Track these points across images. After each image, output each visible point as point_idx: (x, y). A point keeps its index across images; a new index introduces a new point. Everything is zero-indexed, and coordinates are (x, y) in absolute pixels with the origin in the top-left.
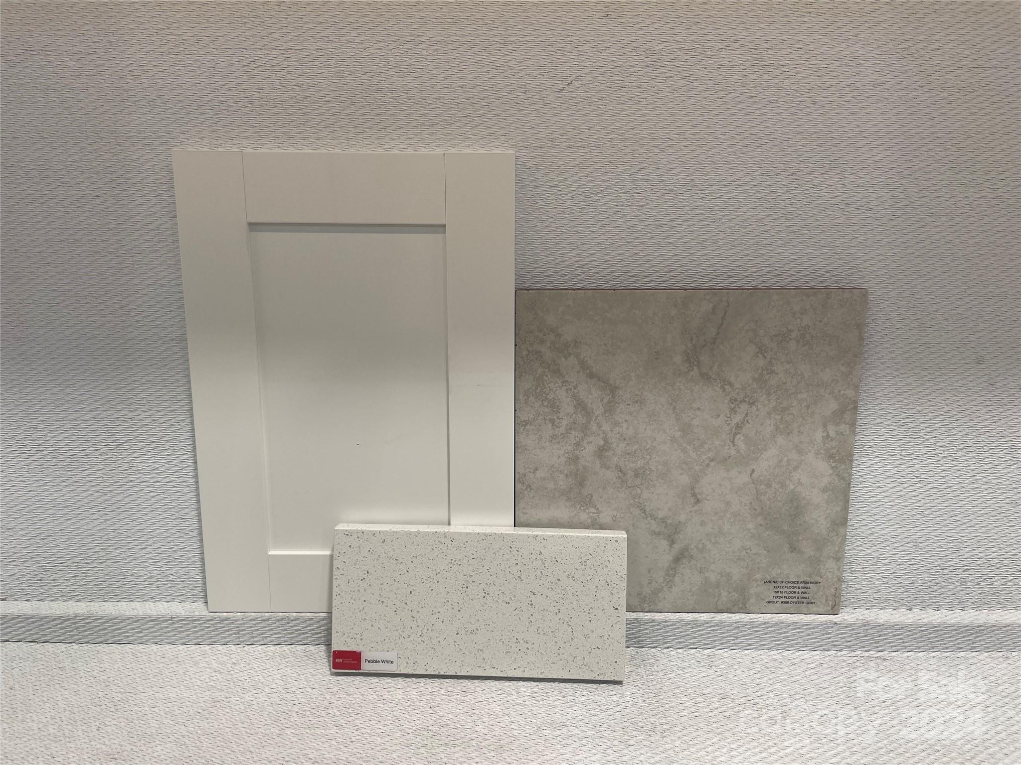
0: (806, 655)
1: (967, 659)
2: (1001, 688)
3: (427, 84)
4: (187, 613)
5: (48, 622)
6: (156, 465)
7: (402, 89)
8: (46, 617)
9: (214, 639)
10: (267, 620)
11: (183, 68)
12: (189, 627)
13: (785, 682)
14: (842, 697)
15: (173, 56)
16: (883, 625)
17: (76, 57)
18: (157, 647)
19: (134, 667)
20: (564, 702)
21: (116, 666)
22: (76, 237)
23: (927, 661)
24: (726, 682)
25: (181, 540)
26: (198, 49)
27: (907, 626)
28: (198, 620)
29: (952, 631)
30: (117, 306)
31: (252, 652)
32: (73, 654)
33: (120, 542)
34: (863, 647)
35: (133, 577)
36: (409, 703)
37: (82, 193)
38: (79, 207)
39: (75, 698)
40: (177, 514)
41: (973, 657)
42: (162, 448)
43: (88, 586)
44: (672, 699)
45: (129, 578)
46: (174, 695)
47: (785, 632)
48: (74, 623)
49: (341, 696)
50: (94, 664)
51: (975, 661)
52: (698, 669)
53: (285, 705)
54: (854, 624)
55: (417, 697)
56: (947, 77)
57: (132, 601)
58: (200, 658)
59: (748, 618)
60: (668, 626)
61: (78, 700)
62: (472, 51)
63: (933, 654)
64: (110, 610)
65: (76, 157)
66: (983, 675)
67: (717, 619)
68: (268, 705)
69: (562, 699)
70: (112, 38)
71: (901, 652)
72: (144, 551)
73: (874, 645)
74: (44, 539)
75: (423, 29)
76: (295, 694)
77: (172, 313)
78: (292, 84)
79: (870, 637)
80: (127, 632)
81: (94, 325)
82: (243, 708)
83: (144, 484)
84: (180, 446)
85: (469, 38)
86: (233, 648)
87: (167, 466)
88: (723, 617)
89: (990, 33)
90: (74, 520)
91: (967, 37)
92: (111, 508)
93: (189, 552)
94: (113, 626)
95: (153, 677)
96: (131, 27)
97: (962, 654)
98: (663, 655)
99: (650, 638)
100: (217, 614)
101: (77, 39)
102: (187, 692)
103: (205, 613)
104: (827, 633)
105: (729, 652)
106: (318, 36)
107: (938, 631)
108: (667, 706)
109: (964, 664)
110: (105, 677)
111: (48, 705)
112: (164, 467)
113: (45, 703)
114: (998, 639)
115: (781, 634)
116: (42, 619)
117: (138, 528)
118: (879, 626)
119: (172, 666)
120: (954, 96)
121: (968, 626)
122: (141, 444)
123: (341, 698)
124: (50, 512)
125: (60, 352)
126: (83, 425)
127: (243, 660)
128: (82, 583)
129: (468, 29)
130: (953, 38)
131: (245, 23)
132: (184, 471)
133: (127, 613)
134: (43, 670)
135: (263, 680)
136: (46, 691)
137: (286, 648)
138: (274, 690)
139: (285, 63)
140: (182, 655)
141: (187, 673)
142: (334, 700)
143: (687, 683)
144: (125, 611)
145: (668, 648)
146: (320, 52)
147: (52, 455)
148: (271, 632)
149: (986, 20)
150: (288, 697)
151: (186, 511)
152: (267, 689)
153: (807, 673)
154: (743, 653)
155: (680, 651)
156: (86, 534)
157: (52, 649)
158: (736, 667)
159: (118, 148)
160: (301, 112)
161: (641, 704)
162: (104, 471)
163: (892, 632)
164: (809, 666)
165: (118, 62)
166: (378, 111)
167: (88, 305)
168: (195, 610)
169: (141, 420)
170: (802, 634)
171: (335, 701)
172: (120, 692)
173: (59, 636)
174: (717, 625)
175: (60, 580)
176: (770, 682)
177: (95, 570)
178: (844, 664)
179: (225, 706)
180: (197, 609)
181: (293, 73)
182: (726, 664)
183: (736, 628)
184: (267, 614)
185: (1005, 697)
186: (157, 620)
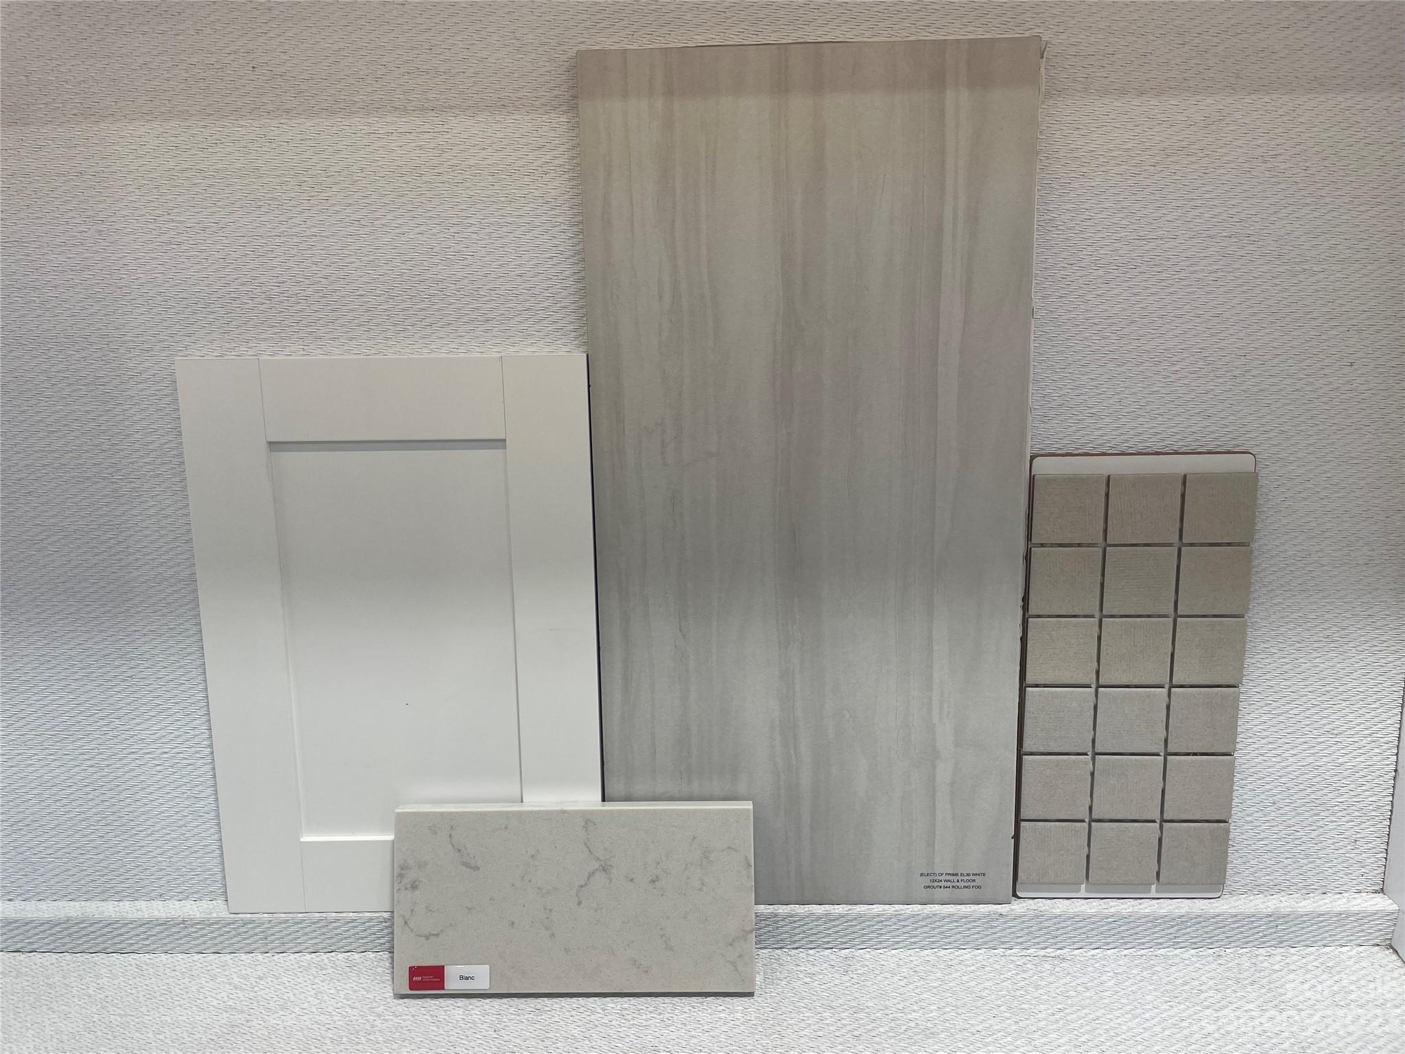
0: (966, 955)
1: (1166, 957)
2: (1204, 995)
3: (478, 273)
4: (203, 915)
5: (36, 927)
6: (163, 732)
7: (449, 279)
8: (32, 922)
9: (237, 946)
10: (301, 923)
11: (187, 260)
12: (205, 931)
13: (934, 991)
14: (1002, 1008)
15: (174, 246)
16: (1060, 916)
17: (58, 250)
18: (166, 957)
19: (137, 983)
20: (659, 1021)
21: (116, 982)
22: (63, 461)
23: (1116, 960)
24: (863, 991)
25: (195, 824)
26: (205, 238)
27: (1090, 918)
28: (216, 923)
29: (1147, 922)
30: (113, 542)
31: (283, 962)
32: (65, 968)
33: (120, 828)
34: (1038, 943)
35: (137, 869)
36: (469, 1024)
37: (69, 408)
38: (65, 425)
39: (65, 1022)
40: (189, 792)
41: (1176, 955)
42: (170, 712)
43: (83, 882)
44: (793, 1015)
45: (132, 872)
46: (184, 1018)
47: (939, 927)
48: (67, 929)
49: (386, 1018)
50: (91, 979)
51: (1177, 960)
52: (830, 976)
53: (317, 1030)
54: (1024, 916)
55: (480, 1017)
56: (1102, 252)
57: (137, 900)
58: (219, 970)
59: (894, 909)
60: (795, 922)
61: (69, 1024)
62: (531, 234)
63: (1126, 952)
64: (110, 912)
65: (60, 367)
66: (1183, 980)
67: (855, 911)
68: (297, 1030)
69: (658, 1017)
70: (100, 227)
71: (1085, 950)
72: (149, 838)
73: (1051, 941)
74: (28, 825)
75: (472, 209)
76: (331, 1016)
77: (179, 549)
78: (318, 276)
79: (1045, 931)
80: (131, 938)
81: (85, 565)
82: (267, 1034)
83: (149, 756)
84: (191, 709)
85: (527, 219)
86: (260, 957)
87: (176, 733)
88: (863, 909)
89: (1152, 197)
90: (65, 801)
91: (1126, 204)
92: (109, 786)
93: (204, 838)
94: (112, 932)
95: (161, 996)
96: (123, 213)
97: (1162, 951)
98: (789, 958)
99: (773, 936)
100: (240, 916)
101: (60, 228)
102: (198, 1014)
103: (224, 914)
104: (992, 927)
105: (872, 953)
106: (347, 220)
107: (1129, 923)
108: (785, 1024)
109: (1162, 965)
110: (102, 996)
111: (32, 1032)
112: (172, 735)
113: (28, 1029)
114: (1206, 933)
115: (934, 929)
116: (27, 924)
117: (142, 810)
118: (1056, 917)
119: (183, 981)
120: (1112, 274)
121: (1166, 916)
122: (145, 708)
123: (386, 1020)
124: (35, 792)
125: (44, 598)
126: (74, 685)
127: (271, 973)
128: (75, 878)
129: (525, 208)
130: (1107, 205)
131: (260, 207)
132: (197, 740)
133: (130, 916)
134: (29, 988)
135: (293, 998)
136: (30, 1014)
137: (324, 957)
138: (305, 1011)
139: (309, 252)
140: (196, 967)
141: (201, 990)
142: (378, 1023)
143: (814, 993)
144: (127, 913)
145: (797, 948)
146: (351, 239)
147: (37, 723)
148: (306, 938)
149: (1148, 182)
150: (323, 1020)
151: (200, 788)
152: (297, 1010)
153: (964, 978)
154: (889, 954)
155: (811, 952)
156: (79, 818)
157: (40, 960)
158: (877, 972)
159: (111, 354)
160: (329, 308)
161: (754, 1022)
162: (100, 741)
163: (1072, 924)
164: (969, 969)
165: (110, 255)
166: (422, 306)
167: (77, 541)
168: (212, 911)
169: (144, 678)
170: (961, 929)
171: (379, 1025)
172: (120, 1015)
173: (49, 944)
174: (856, 919)
175: (49, 875)
176: (916, 991)
177: (90, 863)
178: (1012, 966)
179: (244, 1032)
180: (216, 909)
181: (319, 263)
182: (866, 969)
183: (878, 922)
184: (300, 915)
185: (1208, 1008)
186: (165, 924)
